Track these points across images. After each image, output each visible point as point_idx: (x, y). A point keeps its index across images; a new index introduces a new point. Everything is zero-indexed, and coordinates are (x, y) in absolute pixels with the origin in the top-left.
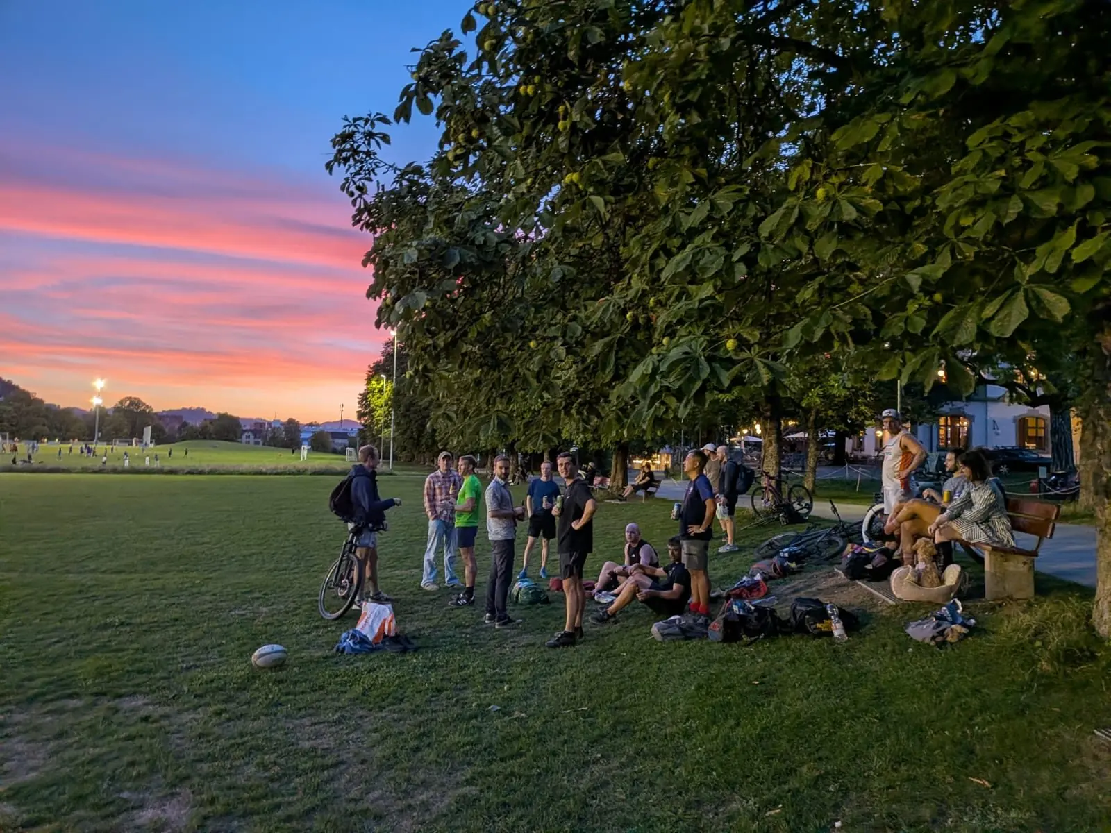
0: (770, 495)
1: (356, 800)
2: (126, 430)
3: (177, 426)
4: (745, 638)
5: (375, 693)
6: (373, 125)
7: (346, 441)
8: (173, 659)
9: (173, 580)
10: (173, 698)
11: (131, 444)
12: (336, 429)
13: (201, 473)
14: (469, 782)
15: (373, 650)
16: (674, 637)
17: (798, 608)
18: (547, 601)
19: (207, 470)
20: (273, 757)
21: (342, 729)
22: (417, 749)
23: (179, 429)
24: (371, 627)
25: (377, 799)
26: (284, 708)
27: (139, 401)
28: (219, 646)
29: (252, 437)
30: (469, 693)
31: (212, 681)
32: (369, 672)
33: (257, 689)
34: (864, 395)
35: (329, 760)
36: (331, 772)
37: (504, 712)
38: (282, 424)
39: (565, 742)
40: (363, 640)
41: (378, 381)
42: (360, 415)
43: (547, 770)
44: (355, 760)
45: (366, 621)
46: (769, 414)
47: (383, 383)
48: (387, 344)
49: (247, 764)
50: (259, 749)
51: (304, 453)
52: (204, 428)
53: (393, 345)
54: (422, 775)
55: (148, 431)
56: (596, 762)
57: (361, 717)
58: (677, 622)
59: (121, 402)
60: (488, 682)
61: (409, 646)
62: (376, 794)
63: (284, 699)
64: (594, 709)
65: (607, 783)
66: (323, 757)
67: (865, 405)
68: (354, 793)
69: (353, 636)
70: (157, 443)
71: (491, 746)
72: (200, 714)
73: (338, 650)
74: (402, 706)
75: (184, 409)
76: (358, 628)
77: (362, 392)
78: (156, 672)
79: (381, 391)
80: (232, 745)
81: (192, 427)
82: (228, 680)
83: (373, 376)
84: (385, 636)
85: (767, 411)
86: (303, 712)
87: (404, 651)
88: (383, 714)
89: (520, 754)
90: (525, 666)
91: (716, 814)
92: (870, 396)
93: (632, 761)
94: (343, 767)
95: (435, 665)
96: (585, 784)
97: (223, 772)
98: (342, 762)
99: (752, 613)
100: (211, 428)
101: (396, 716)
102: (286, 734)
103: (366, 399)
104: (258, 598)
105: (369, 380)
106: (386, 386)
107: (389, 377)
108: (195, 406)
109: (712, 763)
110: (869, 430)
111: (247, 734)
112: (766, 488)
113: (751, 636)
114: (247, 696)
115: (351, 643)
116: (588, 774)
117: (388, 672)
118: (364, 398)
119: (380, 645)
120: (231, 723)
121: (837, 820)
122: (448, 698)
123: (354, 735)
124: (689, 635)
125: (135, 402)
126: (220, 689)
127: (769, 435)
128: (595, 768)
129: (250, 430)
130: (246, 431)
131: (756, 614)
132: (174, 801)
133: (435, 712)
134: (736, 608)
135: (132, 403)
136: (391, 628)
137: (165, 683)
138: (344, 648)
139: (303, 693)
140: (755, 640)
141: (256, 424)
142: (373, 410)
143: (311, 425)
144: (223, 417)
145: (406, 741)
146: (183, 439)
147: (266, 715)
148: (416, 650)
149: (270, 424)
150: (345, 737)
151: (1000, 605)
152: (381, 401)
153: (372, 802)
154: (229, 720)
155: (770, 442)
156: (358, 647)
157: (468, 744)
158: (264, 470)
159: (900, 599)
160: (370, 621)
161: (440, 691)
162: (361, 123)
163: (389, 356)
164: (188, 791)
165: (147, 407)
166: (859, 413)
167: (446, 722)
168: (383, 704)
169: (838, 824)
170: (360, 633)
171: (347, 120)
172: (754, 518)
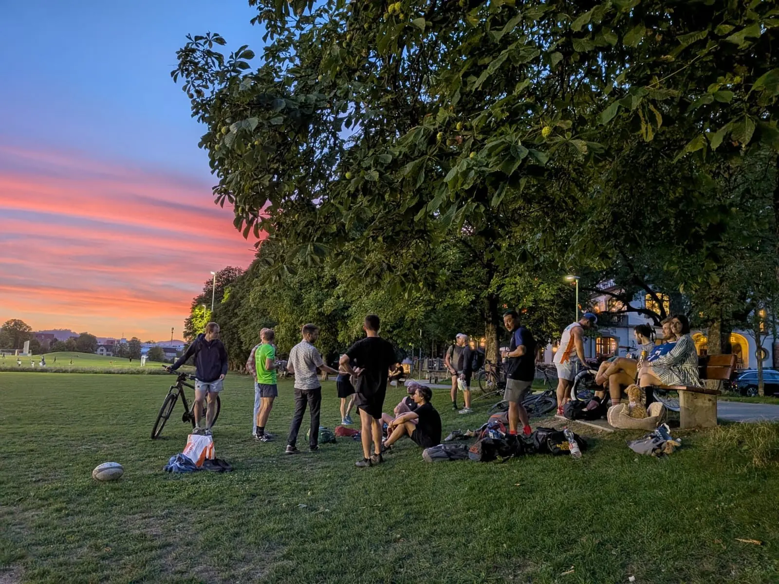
0: (492, 378)
1: (182, 573)
2: (10, 344)
3: (49, 341)
4: (499, 458)
5: (198, 497)
6: (210, 45)
7: (174, 354)
8: (25, 475)
9: (33, 428)
10: (20, 500)
11: (13, 353)
12: (167, 346)
13: (65, 371)
14: (287, 557)
15: (196, 470)
16: (442, 459)
17: (540, 433)
18: (334, 441)
19: (70, 370)
20: (106, 541)
21: (170, 521)
22: (237, 534)
23: (51, 344)
24: (195, 453)
25: (202, 572)
26: (118, 508)
27: (22, 322)
28: (66, 467)
29: (105, 350)
30: (279, 497)
31: (57, 489)
32: (193, 484)
33: (95, 494)
34: (552, 314)
35: (157, 543)
36: (159, 552)
37: (311, 509)
38: (127, 342)
39: (367, 528)
40: (188, 462)
41: (200, 310)
42: (186, 335)
43: (355, 547)
44: (182, 542)
45: (191, 449)
46: (491, 319)
47: (204, 311)
48: (207, 283)
49: (80, 547)
50: (94, 535)
51: (143, 361)
52: (69, 342)
53: (212, 284)
54: (242, 552)
55: (27, 344)
56: (396, 541)
57: (186, 514)
58: (443, 448)
59: (8, 323)
60: (294, 490)
61: (226, 467)
62: (200, 568)
63: (119, 500)
64: (386, 505)
65: (410, 556)
66: (152, 541)
67: (552, 321)
68: (180, 566)
69: (180, 459)
70: (33, 354)
71: (302, 531)
72: (43, 512)
73: (166, 470)
74: (222, 506)
75: (55, 331)
76: (185, 453)
77: (188, 317)
78: (8, 483)
79: (202, 317)
80: (68, 533)
81: (60, 342)
82: (70, 488)
83: (196, 306)
84: (206, 460)
85: (489, 316)
86: (135, 510)
87: (222, 471)
88: (206, 511)
89: (328, 536)
90: (323, 480)
91: (515, 576)
92: (556, 314)
93: (428, 539)
94: (169, 549)
95: (248, 480)
96: (391, 556)
97: (57, 552)
98: (169, 545)
99: (504, 439)
100: (75, 343)
101: (217, 512)
102: (119, 525)
103: (191, 323)
104: (101, 439)
105: (194, 308)
106: (206, 313)
107: (208, 307)
108: (64, 328)
109: (500, 538)
110: (549, 345)
111: (83, 524)
112: (489, 373)
113: (503, 456)
114: (87, 499)
115: (178, 464)
116: (391, 549)
117: (210, 484)
118: (189, 323)
119: (202, 466)
120: (70, 518)
121: (630, 576)
122: (261, 500)
123: (181, 525)
124: (452, 457)
125: (18, 323)
126: (63, 494)
127: (491, 334)
128: (398, 545)
129: (104, 346)
130: (101, 345)
131: (506, 439)
132: (7, 575)
133: (251, 509)
134: (491, 435)
135: (16, 324)
136: (211, 454)
137: (15, 491)
138: (171, 468)
139: (135, 497)
140: (508, 459)
141: (108, 341)
142: (196, 331)
143: (149, 342)
144: (84, 335)
145: (227, 529)
146: (54, 351)
147: (102, 512)
148: (232, 470)
149: (118, 341)
150: (172, 527)
151: (694, 431)
152: (202, 324)
153: (197, 573)
154: (68, 515)
155: (492, 339)
156: (183, 467)
157: (282, 529)
158: (112, 370)
159: (617, 428)
160: (194, 448)
161: (254, 496)
162: (202, 42)
163: (209, 292)
164: (22, 568)
165: (27, 327)
166: (548, 327)
167: (261, 516)
168: (206, 504)
169: (632, 579)
170: (185, 456)
171: (190, 38)
172: (481, 394)
